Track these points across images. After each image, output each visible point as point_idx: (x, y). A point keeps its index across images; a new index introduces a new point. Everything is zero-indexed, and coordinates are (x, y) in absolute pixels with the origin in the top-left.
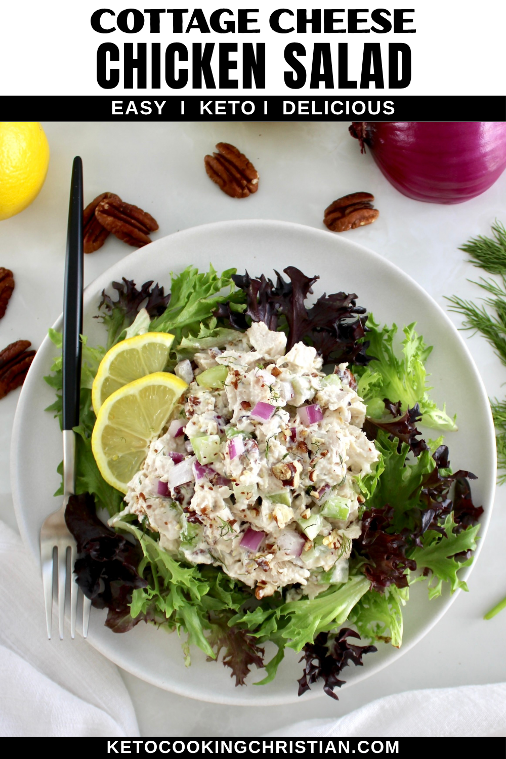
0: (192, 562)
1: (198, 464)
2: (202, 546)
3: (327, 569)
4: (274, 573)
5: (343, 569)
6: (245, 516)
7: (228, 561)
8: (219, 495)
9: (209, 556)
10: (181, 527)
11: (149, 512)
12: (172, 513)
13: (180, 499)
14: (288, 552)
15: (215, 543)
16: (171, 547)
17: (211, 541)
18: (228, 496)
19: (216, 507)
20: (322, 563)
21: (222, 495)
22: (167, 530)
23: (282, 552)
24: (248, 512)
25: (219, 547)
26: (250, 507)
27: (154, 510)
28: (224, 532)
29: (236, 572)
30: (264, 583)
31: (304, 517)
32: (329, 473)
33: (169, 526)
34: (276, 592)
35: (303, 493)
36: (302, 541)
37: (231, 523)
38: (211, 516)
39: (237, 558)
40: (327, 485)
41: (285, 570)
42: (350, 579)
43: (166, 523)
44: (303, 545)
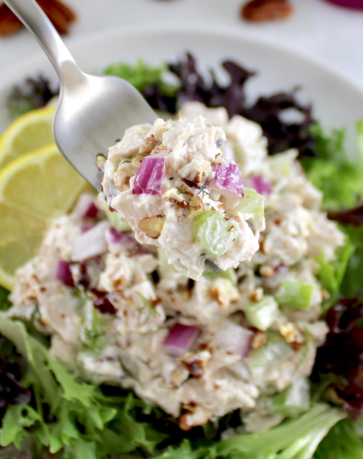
0: (94, 373)
1: (113, 231)
2: (110, 351)
3: (281, 385)
4: (209, 387)
5: (302, 390)
6: (173, 300)
7: (145, 374)
8: (139, 267)
9: (118, 364)
10: (83, 321)
11: (41, 298)
12: (72, 302)
13: (85, 282)
14: (231, 348)
15: (129, 344)
16: (66, 356)
17: (122, 340)
18: (150, 269)
19: (134, 281)
20: (275, 375)
21: (144, 266)
22: (63, 325)
23: (222, 351)
24: (177, 295)
25: (135, 352)
26: (180, 288)
27: (49, 296)
28: (143, 317)
29: (154, 391)
30: (193, 404)
31: (253, 299)
32: (285, 246)
33: (68, 320)
34: (210, 423)
35: (251, 273)
36: (250, 333)
37: (154, 303)
38: (127, 293)
39: (156, 372)
40: (282, 265)
41: (223, 383)
42: (311, 406)
43: (63, 316)
44: (251, 340)
